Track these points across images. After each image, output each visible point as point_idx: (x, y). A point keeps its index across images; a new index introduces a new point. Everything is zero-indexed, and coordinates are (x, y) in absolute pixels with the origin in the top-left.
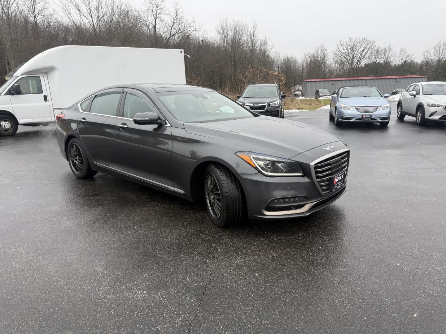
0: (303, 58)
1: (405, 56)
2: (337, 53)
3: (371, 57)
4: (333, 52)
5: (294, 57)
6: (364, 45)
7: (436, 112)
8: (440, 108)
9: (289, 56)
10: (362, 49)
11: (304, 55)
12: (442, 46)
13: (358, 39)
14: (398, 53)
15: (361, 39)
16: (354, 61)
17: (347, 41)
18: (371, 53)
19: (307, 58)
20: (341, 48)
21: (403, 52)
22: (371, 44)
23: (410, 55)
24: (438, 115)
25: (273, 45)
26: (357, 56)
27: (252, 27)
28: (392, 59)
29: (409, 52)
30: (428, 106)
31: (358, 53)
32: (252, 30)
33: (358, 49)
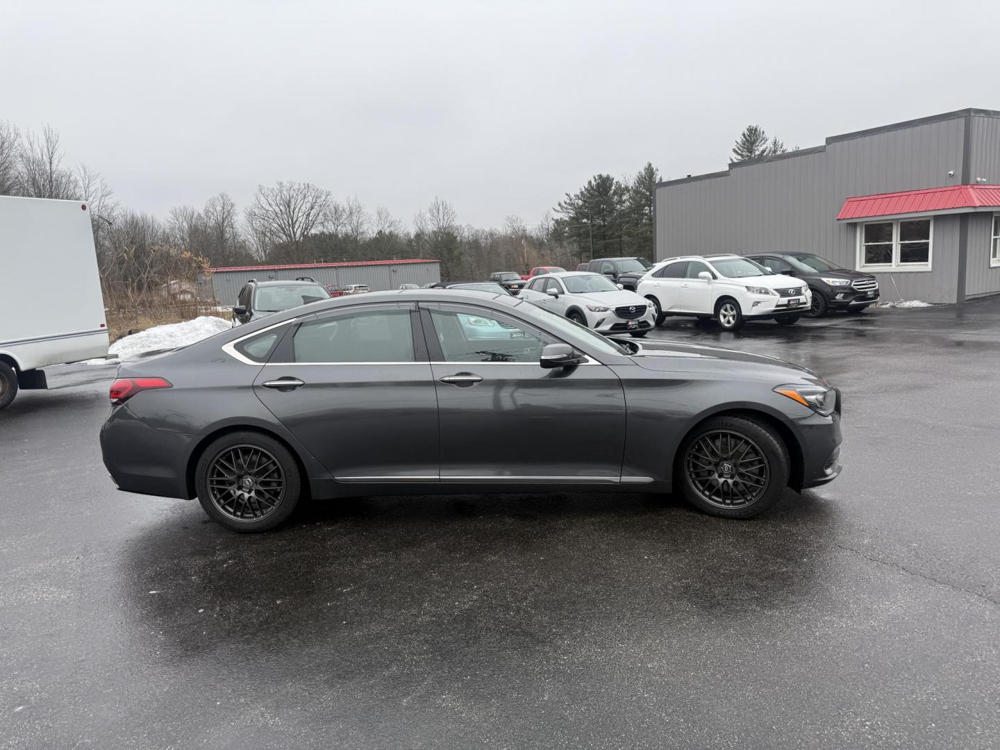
0: (170, 220)
1: (388, 224)
2: (256, 210)
3: (326, 223)
4: (249, 210)
5: (149, 216)
6: (310, 198)
7: (604, 319)
8: (608, 312)
9: (138, 214)
10: (309, 205)
11: (170, 212)
12: (441, 208)
13: (296, 187)
14: (375, 217)
15: (302, 186)
16: (295, 229)
17: (275, 188)
18: (325, 215)
19: (180, 220)
20: (263, 201)
21: (383, 216)
22: (324, 197)
23: (397, 221)
24: (607, 324)
25: (109, 189)
26: (300, 219)
27: (45, 144)
28: (365, 227)
29: (394, 216)
30: (591, 310)
31: (300, 214)
32: (45, 150)
33: (299, 206)
